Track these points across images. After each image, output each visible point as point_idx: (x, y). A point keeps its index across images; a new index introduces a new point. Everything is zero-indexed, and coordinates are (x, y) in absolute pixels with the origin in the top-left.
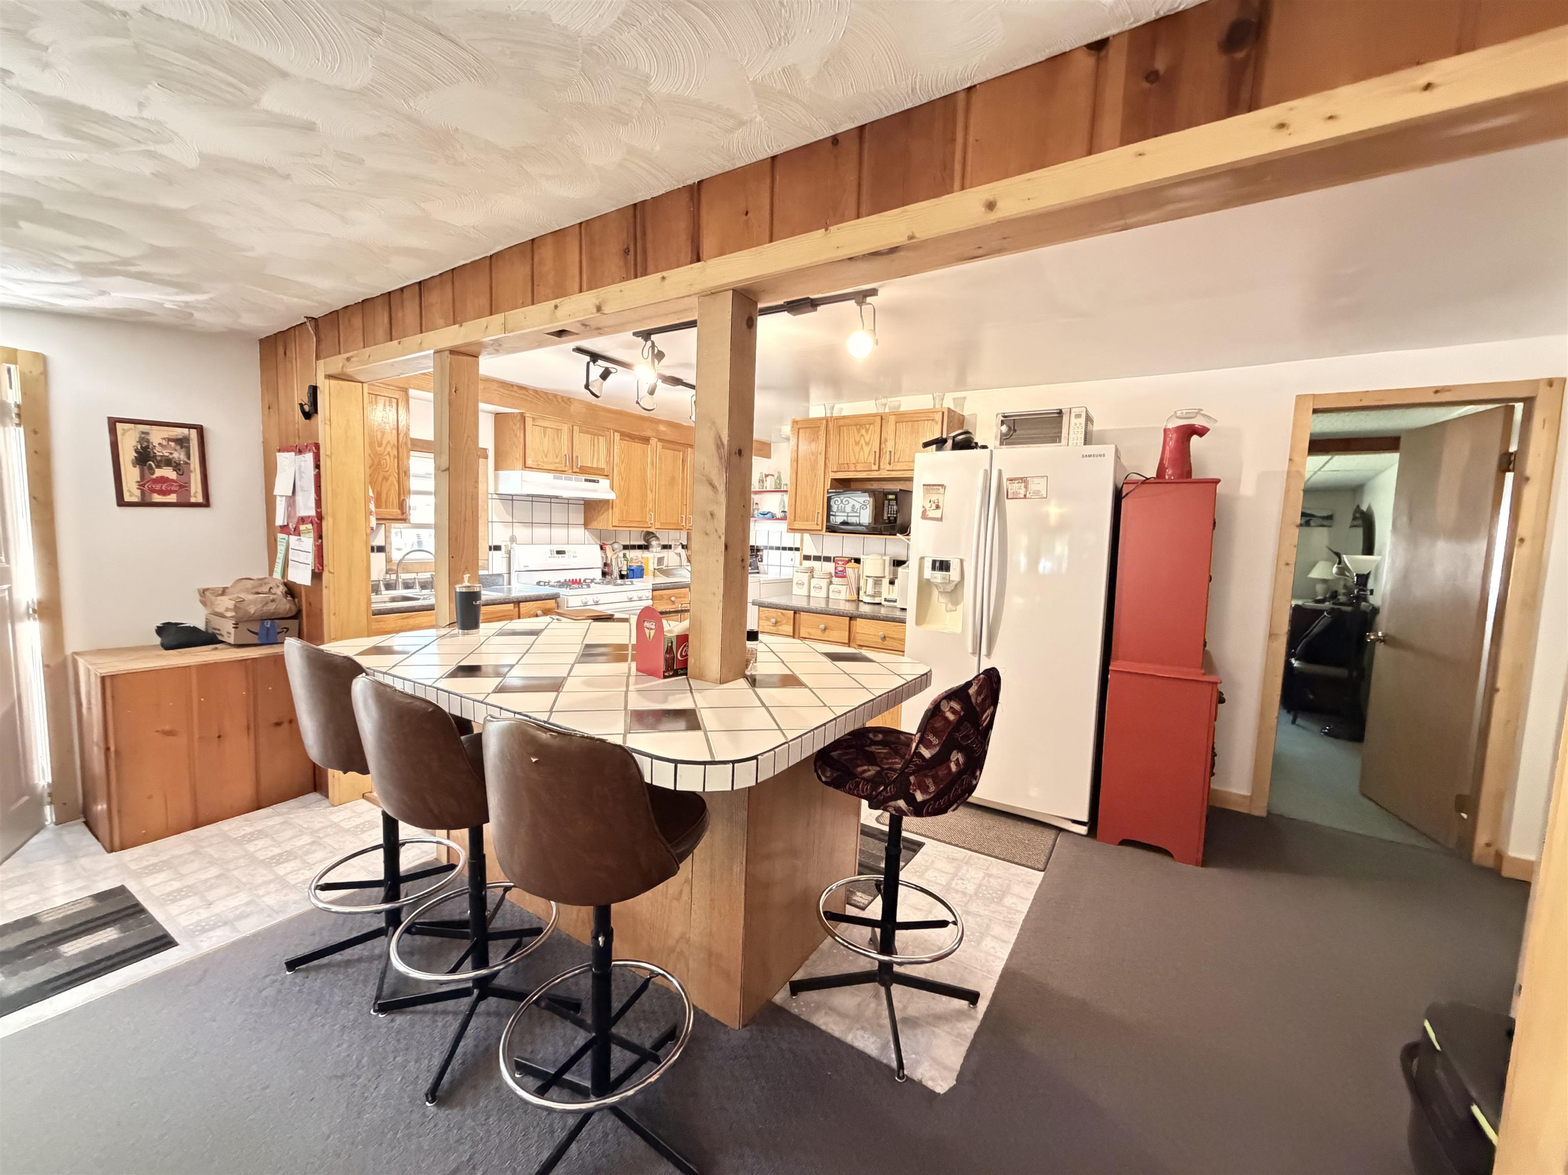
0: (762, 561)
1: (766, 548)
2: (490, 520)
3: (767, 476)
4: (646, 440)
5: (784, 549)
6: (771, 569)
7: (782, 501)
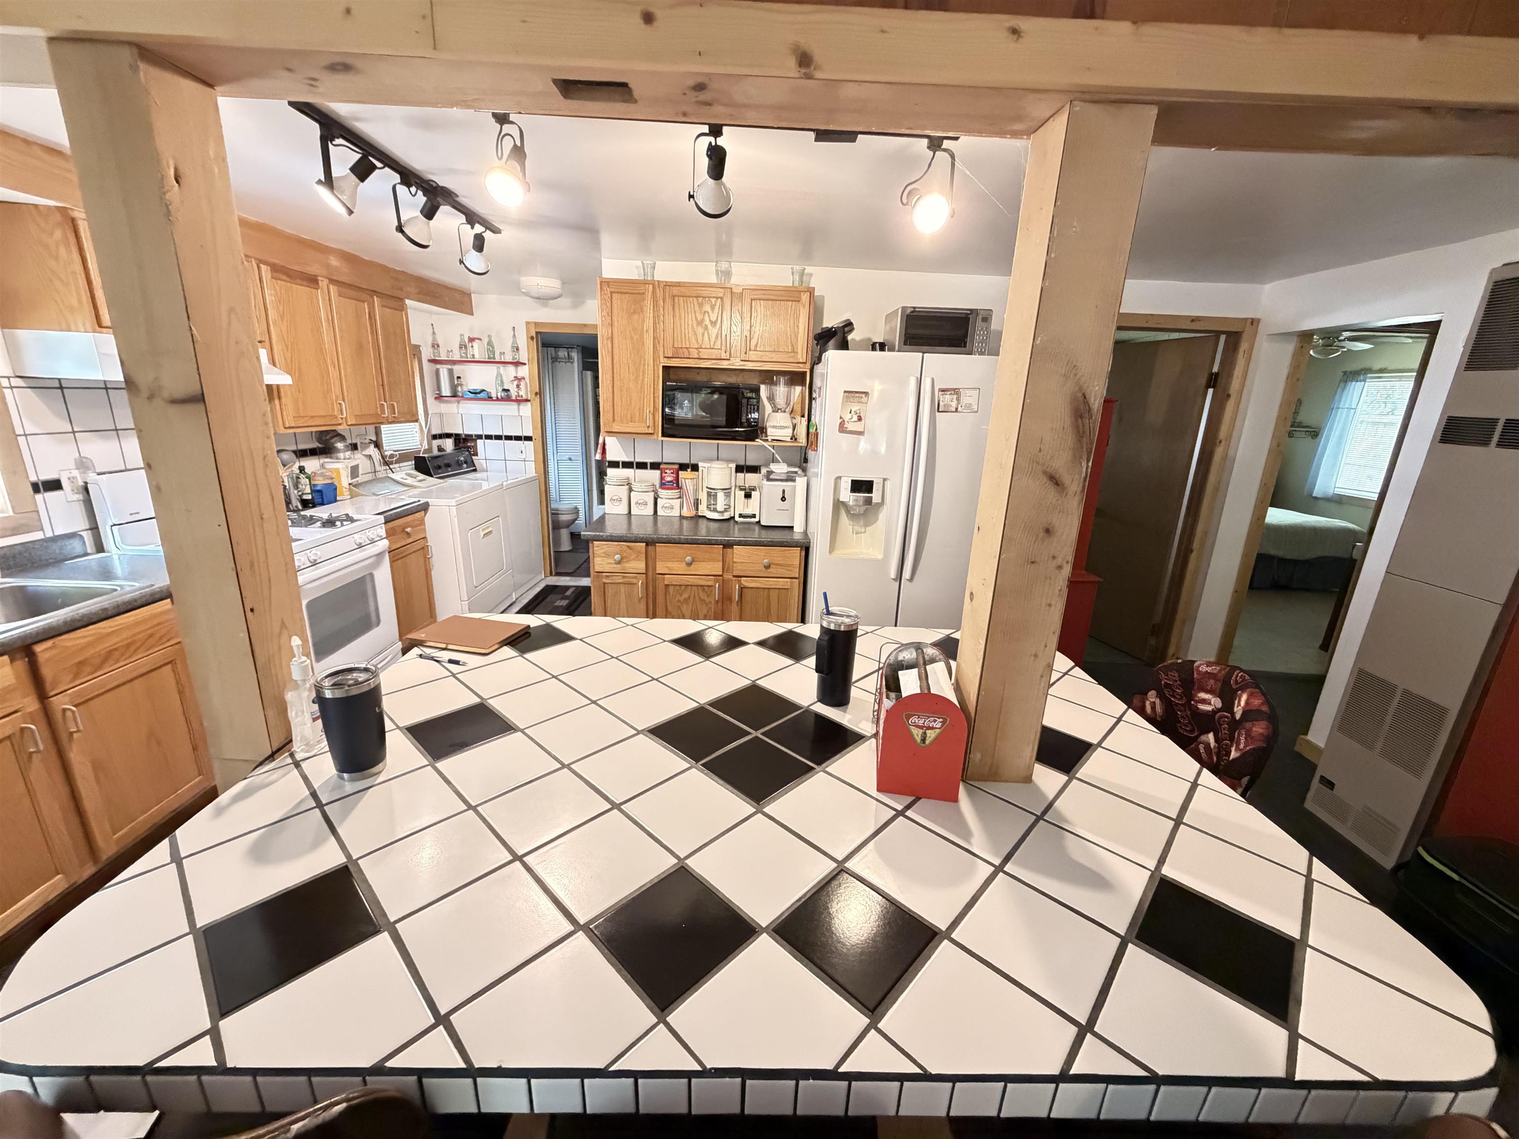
0: (477, 455)
1: (480, 437)
2: (19, 431)
3: (472, 340)
4: (312, 281)
5: (509, 438)
6: (491, 465)
7: (499, 375)
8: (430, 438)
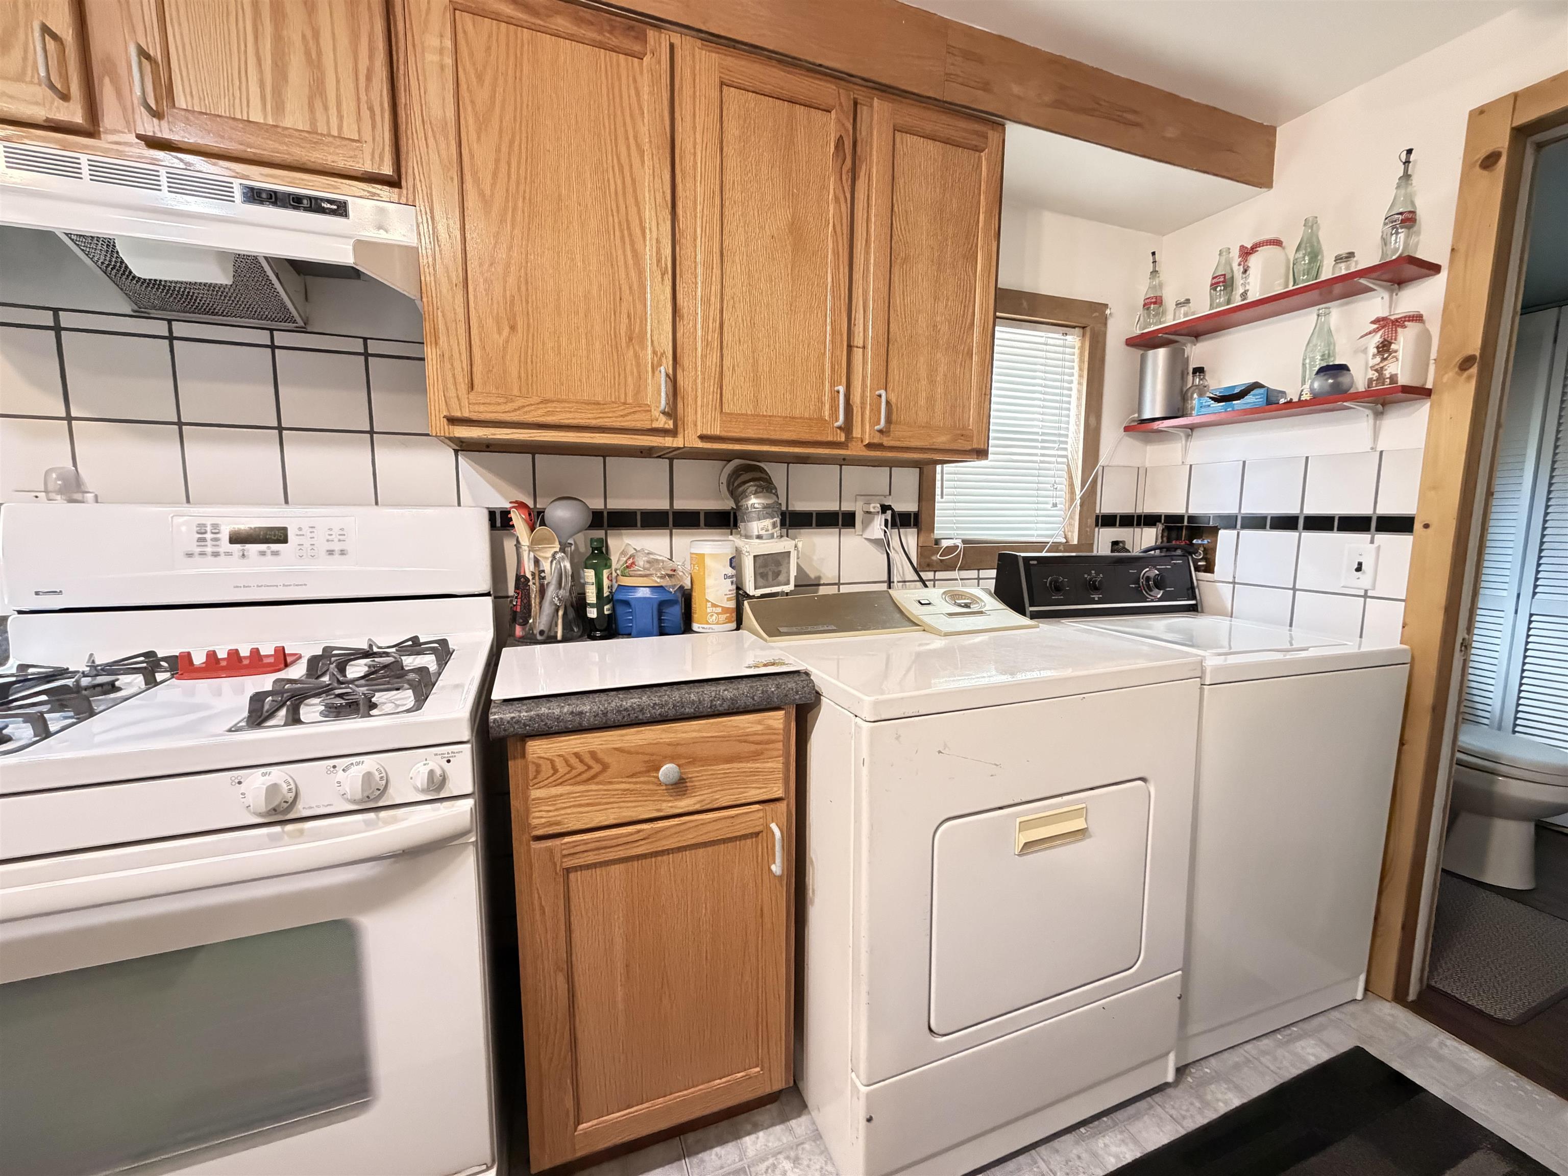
0: (1209, 569)
1: (1230, 522)
3: (1246, 253)
5: (1320, 523)
6: (1246, 599)
7: (1324, 333)
8: (1092, 521)
